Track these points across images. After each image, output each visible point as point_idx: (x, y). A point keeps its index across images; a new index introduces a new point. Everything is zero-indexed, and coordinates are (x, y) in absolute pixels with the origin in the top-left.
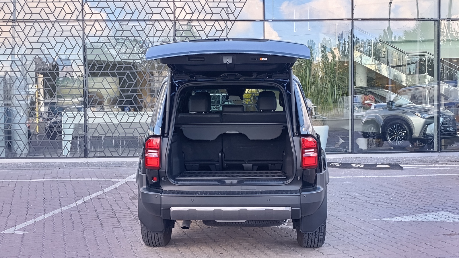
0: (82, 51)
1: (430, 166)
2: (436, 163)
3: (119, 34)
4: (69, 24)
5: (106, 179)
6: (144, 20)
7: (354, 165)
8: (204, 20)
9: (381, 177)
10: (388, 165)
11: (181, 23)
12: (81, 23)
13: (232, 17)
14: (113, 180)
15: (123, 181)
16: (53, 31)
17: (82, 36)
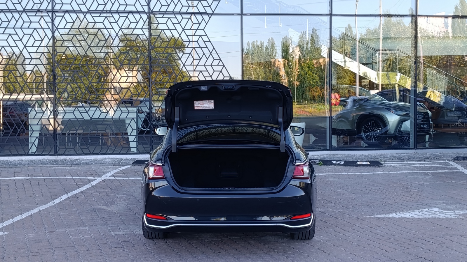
0: (51, 43)
1: (408, 162)
2: (414, 160)
3: (91, 25)
4: (37, 15)
5: (81, 177)
6: (117, 12)
7: (334, 162)
8: (180, 13)
9: (362, 173)
10: (369, 162)
11: (156, 16)
12: (50, 14)
13: (209, 11)
14: (88, 178)
15: (99, 180)
16: (20, 22)
17: (51, 27)
